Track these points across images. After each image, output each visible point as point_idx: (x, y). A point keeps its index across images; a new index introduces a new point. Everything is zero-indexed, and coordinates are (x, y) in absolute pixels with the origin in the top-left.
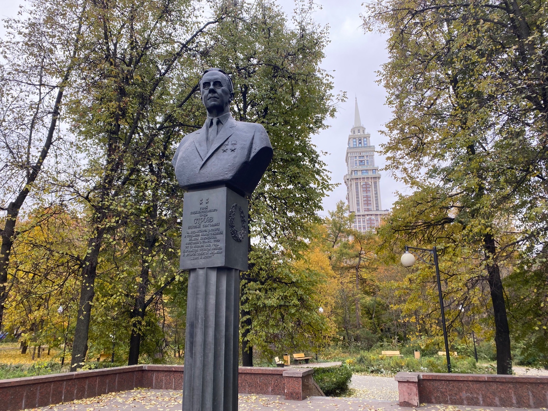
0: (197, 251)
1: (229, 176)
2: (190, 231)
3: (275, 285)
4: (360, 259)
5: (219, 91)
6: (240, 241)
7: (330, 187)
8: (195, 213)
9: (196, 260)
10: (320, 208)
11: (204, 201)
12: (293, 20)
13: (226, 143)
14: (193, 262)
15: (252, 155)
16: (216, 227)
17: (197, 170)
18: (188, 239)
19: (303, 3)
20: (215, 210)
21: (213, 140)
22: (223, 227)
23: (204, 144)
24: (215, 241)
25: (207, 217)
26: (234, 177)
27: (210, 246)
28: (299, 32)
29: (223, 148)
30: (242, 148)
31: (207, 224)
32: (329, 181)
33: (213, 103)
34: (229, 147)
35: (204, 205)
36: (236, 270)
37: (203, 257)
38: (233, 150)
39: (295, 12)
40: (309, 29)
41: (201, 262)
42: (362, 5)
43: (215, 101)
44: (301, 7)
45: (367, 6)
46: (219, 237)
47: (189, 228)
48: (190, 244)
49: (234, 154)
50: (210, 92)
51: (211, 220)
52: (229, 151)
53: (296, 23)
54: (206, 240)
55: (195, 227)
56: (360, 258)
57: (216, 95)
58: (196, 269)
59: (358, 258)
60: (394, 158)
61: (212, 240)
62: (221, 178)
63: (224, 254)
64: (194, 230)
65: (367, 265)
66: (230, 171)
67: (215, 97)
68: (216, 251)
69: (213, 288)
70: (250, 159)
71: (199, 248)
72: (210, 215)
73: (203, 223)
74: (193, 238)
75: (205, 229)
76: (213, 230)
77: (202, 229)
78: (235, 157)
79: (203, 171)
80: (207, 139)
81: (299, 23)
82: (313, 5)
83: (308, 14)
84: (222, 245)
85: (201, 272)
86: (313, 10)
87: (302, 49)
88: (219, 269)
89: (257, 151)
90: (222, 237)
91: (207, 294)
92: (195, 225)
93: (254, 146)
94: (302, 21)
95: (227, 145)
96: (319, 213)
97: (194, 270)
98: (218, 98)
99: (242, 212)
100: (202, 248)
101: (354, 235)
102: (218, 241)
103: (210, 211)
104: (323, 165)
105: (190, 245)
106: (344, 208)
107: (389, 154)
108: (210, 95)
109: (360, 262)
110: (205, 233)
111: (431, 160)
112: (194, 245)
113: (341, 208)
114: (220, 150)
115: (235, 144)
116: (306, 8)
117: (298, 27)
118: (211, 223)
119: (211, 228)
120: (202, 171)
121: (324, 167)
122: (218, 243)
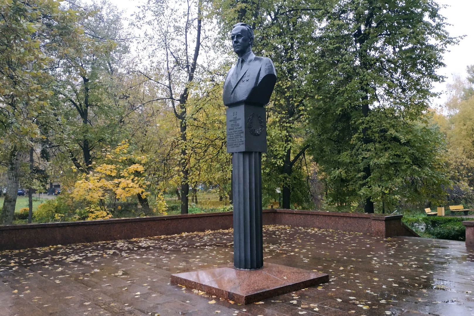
0: (233, 143)
1: (245, 98)
2: (230, 131)
6: (258, 135)
8: (232, 121)
11: (235, 114)
13: (245, 75)
14: (232, 149)
16: (241, 129)
17: (230, 95)
18: (229, 136)
20: (240, 119)
22: (243, 129)
24: (241, 137)
27: (238, 140)
29: (243, 79)
30: (253, 78)
33: (237, 49)
35: (235, 116)
37: (236, 146)
41: (235, 149)
46: (242, 134)
48: (230, 139)
49: (248, 83)
51: (238, 125)
52: (246, 82)
55: (232, 129)
58: (233, 153)
61: (239, 137)
63: (244, 144)
66: (246, 94)
68: (241, 143)
70: (258, 85)
72: (237, 122)
73: (235, 127)
74: (231, 136)
76: (239, 131)
78: (248, 85)
84: (243, 139)
85: (236, 155)
88: (244, 153)
89: (262, 79)
90: (243, 135)
91: (239, 166)
95: (245, 77)
98: (240, 46)
100: (235, 141)
103: (238, 120)
110: (236, 133)
115: (249, 76)
118: (238, 127)
120: (232, 96)
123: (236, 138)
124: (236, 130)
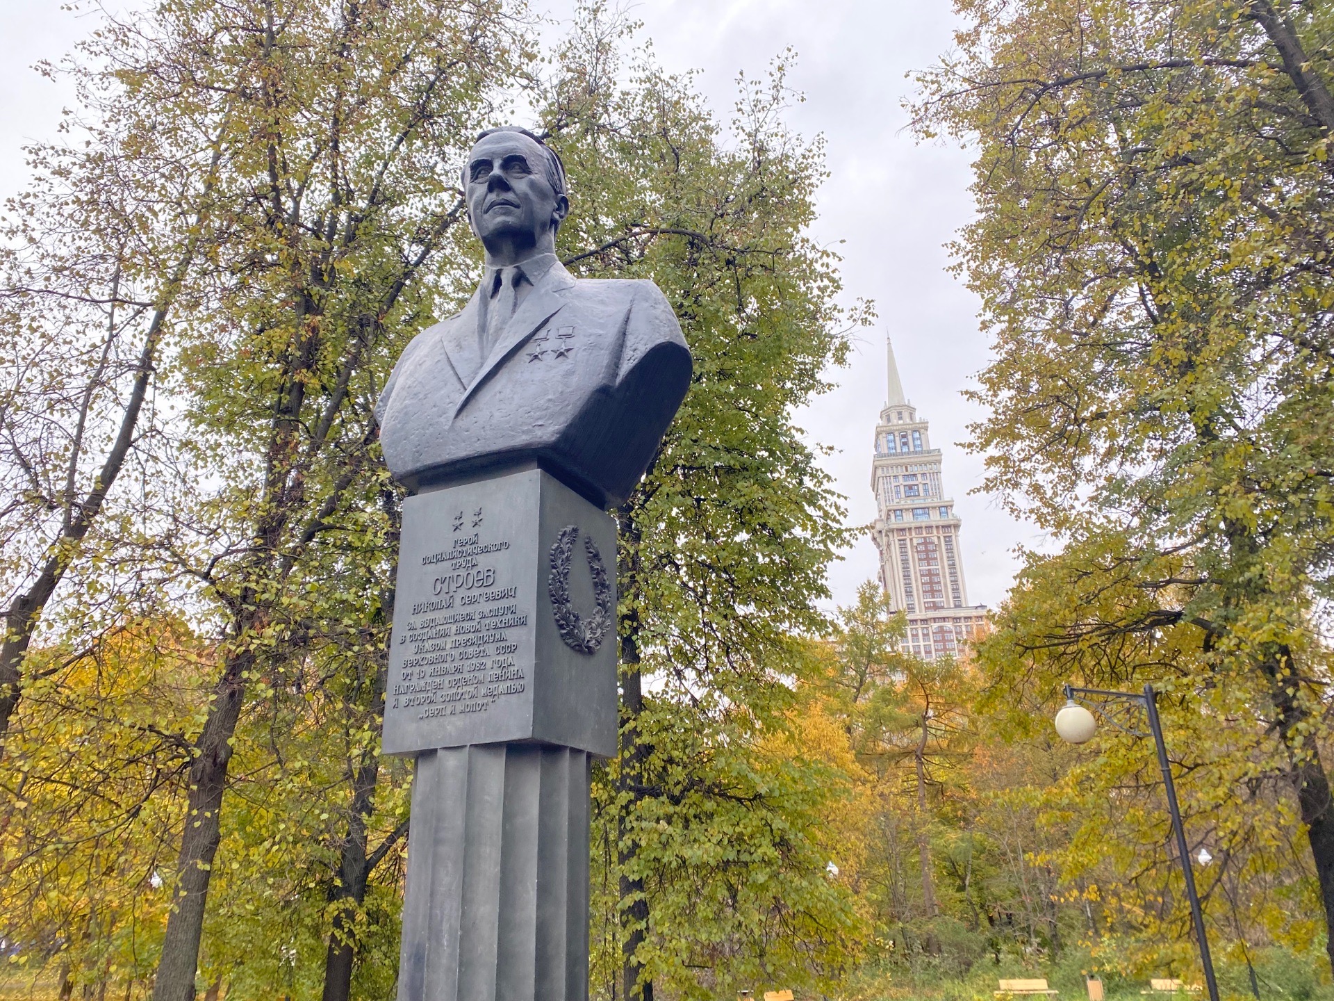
0: (438, 687)
1: (547, 432)
2: (418, 620)
3: (709, 805)
4: (925, 730)
5: (520, 185)
6: (590, 651)
7: (846, 535)
8: (438, 559)
9: (434, 722)
10: (822, 591)
11: (468, 520)
12: (734, 127)
13: (542, 334)
14: (425, 726)
15: (626, 367)
16: (505, 603)
17: (446, 421)
18: (412, 648)
19: (758, 87)
20: (506, 546)
21: (499, 330)
22: (527, 603)
23: (474, 342)
24: (501, 650)
25: (474, 572)
26: (568, 437)
27: (482, 667)
28: (750, 156)
29: (532, 348)
30: (593, 347)
31: (476, 592)
32: (841, 518)
33: (500, 219)
34: (552, 344)
35: (467, 532)
36: (576, 752)
37: (460, 707)
38: (561, 354)
39: (740, 110)
40: (776, 148)
41: (453, 727)
42: (907, 76)
43: (507, 213)
44: (753, 97)
45: (918, 79)
46: (513, 635)
47: (417, 610)
48: (418, 663)
49: (565, 365)
50: (490, 189)
51: (487, 579)
52: (549, 359)
53: (742, 136)
54: (471, 650)
55: (436, 607)
56: (925, 728)
57: (510, 196)
58: (435, 751)
59: (920, 730)
60: (1006, 458)
61: (491, 649)
62: (520, 440)
63: (530, 694)
64: (431, 616)
65: (944, 744)
66: (552, 416)
67: (507, 203)
68: (503, 687)
69: (492, 819)
70: (619, 380)
71: (447, 678)
72: (484, 561)
73: (462, 592)
74: (428, 645)
75: (469, 609)
76: (494, 614)
77: (459, 610)
78: (569, 374)
79: (464, 421)
80: (483, 328)
81: (749, 135)
82: (781, 94)
83: (771, 114)
84: (525, 662)
85: (451, 763)
86: (782, 103)
87: (758, 197)
88: (515, 750)
89: (639, 354)
90: (525, 637)
91: (469, 840)
92: (435, 599)
93: (630, 341)
94: (757, 130)
95: (545, 339)
96: (820, 604)
97: (427, 754)
98: (518, 207)
99: (596, 556)
100: (458, 677)
101: (908, 668)
102: (512, 649)
103: (486, 550)
104: (825, 481)
105: (417, 670)
106: (877, 600)
107: (992, 451)
108: (492, 197)
109: (925, 738)
110: (466, 624)
111: (1101, 464)
112: (428, 669)
113: (871, 598)
114: (523, 356)
115: (569, 336)
116: (766, 97)
117: (747, 145)
118: (489, 591)
119: (485, 607)
120: (461, 423)
121: (826, 485)
122: (510, 658)
123: (465, 657)
124: (466, 611)
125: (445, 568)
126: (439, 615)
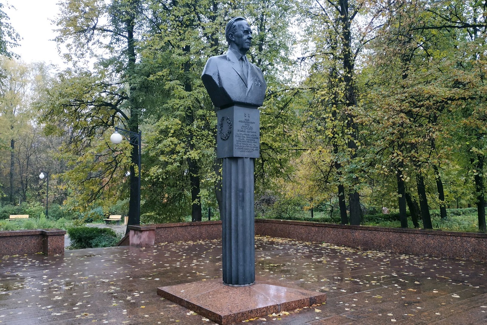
0: (244, 146)
2: (238, 133)
8: (242, 122)
11: (247, 115)
14: (242, 153)
20: (254, 123)
27: (251, 145)
34: (258, 82)
35: (247, 118)
37: (248, 151)
41: (246, 154)
46: (256, 140)
50: (248, 38)
51: (252, 128)
58: (243, 157)
61: (253, 142)
64: (241, 133)
72: (251, 125)
73: (247, 130)
74: (241, 138)
76: (253, 135)
92: (242, 130)
95: (257, 80)
100: (247, 145)
105: (239, 142)
110: (248, 136)
114: (255, 83)
118: (252, 131)
120: (248, 95)
123: (248, 142)
124: (247, 133)
125: (243, 124)
126: (243, 133)
